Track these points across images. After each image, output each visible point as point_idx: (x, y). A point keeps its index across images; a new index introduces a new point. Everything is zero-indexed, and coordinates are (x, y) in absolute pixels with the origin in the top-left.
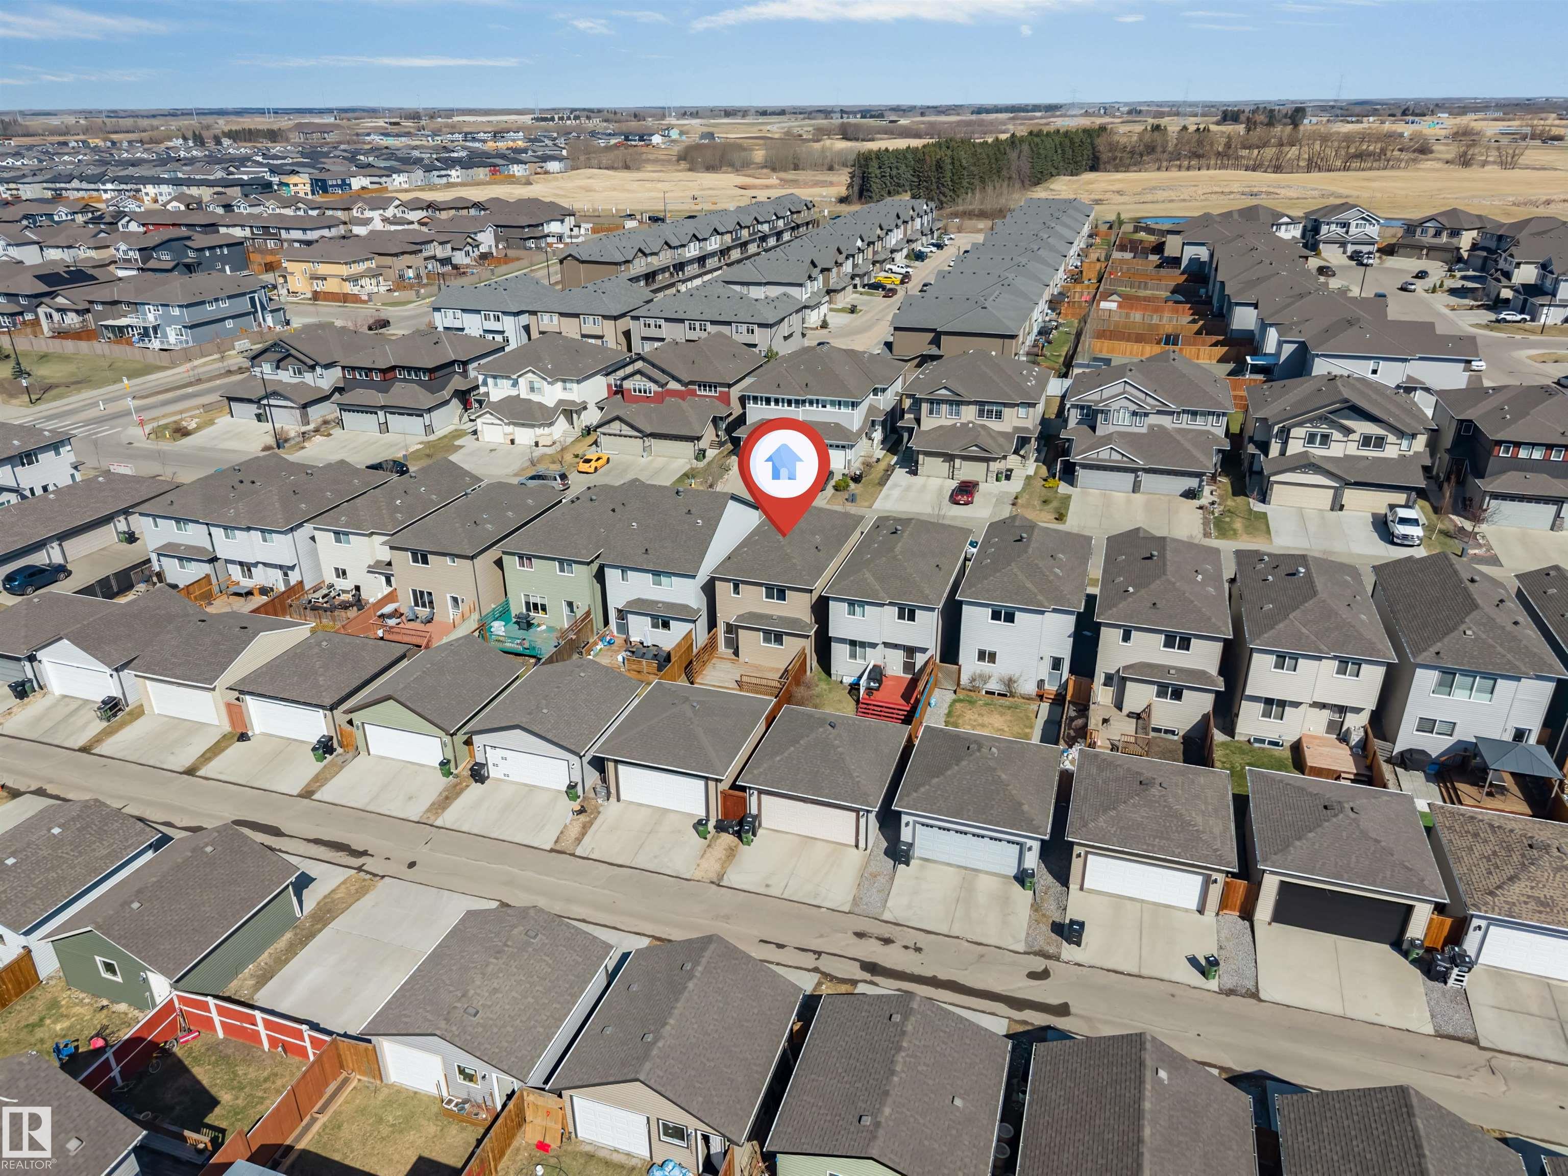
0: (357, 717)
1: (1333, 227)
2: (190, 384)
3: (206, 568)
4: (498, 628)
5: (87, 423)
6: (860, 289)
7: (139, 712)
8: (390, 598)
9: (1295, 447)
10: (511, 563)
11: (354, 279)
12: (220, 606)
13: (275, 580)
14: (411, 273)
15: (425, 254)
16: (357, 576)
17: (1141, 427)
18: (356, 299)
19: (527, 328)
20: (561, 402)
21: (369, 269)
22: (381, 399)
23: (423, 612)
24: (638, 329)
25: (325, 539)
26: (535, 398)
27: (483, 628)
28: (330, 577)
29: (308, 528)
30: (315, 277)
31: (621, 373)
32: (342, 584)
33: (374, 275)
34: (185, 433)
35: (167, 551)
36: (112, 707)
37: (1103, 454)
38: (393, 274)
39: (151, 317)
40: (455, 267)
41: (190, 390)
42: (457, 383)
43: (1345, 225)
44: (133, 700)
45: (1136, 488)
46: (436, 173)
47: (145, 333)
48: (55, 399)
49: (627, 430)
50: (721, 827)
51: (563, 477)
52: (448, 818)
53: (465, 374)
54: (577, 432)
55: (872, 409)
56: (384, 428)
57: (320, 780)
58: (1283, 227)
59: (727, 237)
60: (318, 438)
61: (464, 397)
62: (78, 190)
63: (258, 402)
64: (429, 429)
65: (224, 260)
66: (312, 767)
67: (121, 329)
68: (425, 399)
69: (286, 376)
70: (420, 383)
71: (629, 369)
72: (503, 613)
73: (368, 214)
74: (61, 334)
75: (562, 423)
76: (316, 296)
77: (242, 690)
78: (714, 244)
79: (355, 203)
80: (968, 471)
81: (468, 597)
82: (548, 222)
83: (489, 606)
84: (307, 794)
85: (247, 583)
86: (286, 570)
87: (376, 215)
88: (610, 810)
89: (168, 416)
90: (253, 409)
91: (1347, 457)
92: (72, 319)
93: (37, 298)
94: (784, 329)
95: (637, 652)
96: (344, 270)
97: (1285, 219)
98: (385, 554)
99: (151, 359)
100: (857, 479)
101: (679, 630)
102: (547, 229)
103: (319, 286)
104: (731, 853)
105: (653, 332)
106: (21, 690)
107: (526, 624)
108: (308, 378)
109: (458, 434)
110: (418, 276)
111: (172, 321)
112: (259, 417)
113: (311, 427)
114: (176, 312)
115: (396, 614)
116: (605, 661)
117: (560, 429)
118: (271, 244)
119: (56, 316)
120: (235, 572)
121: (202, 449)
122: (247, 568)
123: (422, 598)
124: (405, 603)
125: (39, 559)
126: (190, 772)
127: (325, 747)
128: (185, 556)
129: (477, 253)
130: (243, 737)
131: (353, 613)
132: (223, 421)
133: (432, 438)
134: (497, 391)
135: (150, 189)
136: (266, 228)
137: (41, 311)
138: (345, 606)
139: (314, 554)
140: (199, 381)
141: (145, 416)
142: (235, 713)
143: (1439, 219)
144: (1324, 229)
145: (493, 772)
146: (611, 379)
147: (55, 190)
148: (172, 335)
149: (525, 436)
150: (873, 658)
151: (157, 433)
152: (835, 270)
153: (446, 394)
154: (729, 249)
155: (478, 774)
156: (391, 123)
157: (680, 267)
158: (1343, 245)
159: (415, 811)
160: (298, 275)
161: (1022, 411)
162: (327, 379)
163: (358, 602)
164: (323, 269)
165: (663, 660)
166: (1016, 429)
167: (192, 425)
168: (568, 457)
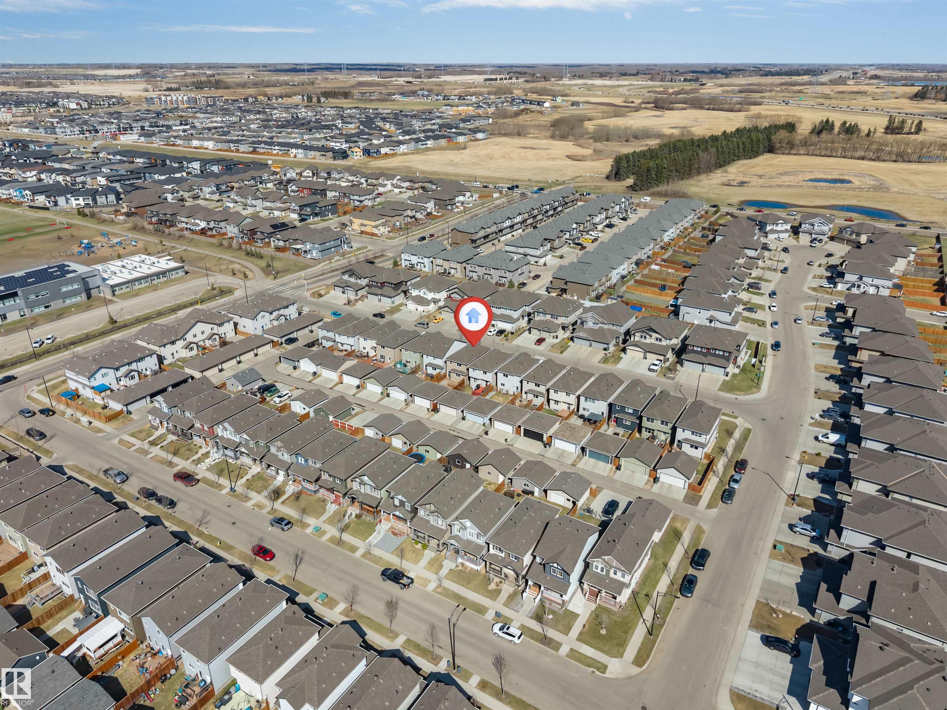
0: (365, 381)
1: (807, 225)
2: (321, 275)
3: (333, 343)
4: (398, 366)
5: (292, 288)
6: (572, 245)
7: (320, 375)
8: (375, 356)
9: (637, 339)
10: (403, 350)
11: (376, 227)
12: (336, 353)
13: (348, 348)
14: (398, 224)
15: (405, 215)
16: (368, 349)
17: (597, 327)
18: (376, 235)
19: (432, 262)
20: (433, 298)
21: (382, 223)
22: (380, 291)
23: (382, 360)
24: (468, 268)
25: (362, 340)
26: (425, 296)
27: (395, 365)
28: (362, 349)
29: (358, 336)
30: (362, 225)
31: (451, 292)
32: (364, 351)
33: (383, 225)
34: (320, 296)
35: (324, 338)
36: (315, 374)
37: (581, 334)
38: (391, 224)
39: (308, 246)
40: (416, 219)
41: (321, 277)
42: (403, 288)
43: (813, 225)
44: (319, 373)
45: (591, 345)
46: (421, 143)
47: (305, 252)
48: (281, 277)
49: (449, 310)
50: (432, 410)
51: (427, 324)
52: (381, 403)
53: (406, 285)
54: (436, 308)
55: (524, 311)
56: (380, 300)
57: (357, 393)
58: (780, 225)
59: (526, 215)
60: (360, 302)
61: (405, 292)
62: (263, 148)
63: (343, 288)
64: (393, 302)
65: (329, 211)
66: (355, 390)
67: (298, 250)
68: (393, 293)
69: (352, 280)
70: (392, 287)
71: (453, 291)
72: (400, 363)
73: (386, 182)
74: (278, 249)
75: (432, 305)
76: (362, 232)
77: (343, 373)
78: (519, 219)
79: (381, 177)
80: (544, 335)
81: (392, 358)
82: (457, 196)
83: (397, 360)
84: (354, 395)
85: (342, 348)
86: (351, 346)
87: (389, 183)
88: (412, 405)
89: (316, 287)
90: (341, 290)
91: (651, 343)
92: (281, 243)
93: (270, 235)
94: (519, 271)
95: (427, 375)
96: (374, 224)
97: (781, 221)
98: (375, 345)
99: (308, 262)
100: (512, 333)
101: (438, 371)
102: (457, 199)
103: (363, 229)
104: (433, 415)
105: (473, 269)
106: (295, 368)
107: (405, 366)
108: (359, 281)
109: (401, 305)
110: (400, 224)
111: (316, 249)
112: (343, 292)
113: (358, 297)
114: (317, 246)
115: (376, 360)
116: (420, 376)
117: (432, 307)
118: (346, 200)
119: (276, 241)
120: (339, 345)
121: (326, 302)
122: (342, 344)
123: (382, 357)
124: (378, 357)
125: (292, 336)
126: (331, 388)
127: (358, 387)
128: (328, 339)
129: (426, 212)
130: (342, 383)
131: (366, 358)
132: (332, 292)
133: (394, 305)
134: (414, 293)
135: (294, 151)
136: (345, 194)
137: (272, 239)
138: (365, 356)
139: (359, 343)
140: (323, 274)
141: (310, 287)
142: (341, 377)
143: (853, 227)
144: (803, 226)
145: (391, 395)
146: (448, 293)
147: (254, 148)
148: (314, 253)
149: (421, 308)
150: (479, 382)
151: (313, 295)
152: (557, 240)
153: (399, 291)
154: (526, 220)
155: (388, 395)
156: (407, 82)
157: (501, 231)
158: (811, 234)
159: (375, 401)
160: (356, 224)
161: (564, 318)
162: (364, 282)
163: (367, 356)
164: (365, 222)
165: (432, 377)
166: (562, 323)
167: (323, 293)
168: (432, 317)
